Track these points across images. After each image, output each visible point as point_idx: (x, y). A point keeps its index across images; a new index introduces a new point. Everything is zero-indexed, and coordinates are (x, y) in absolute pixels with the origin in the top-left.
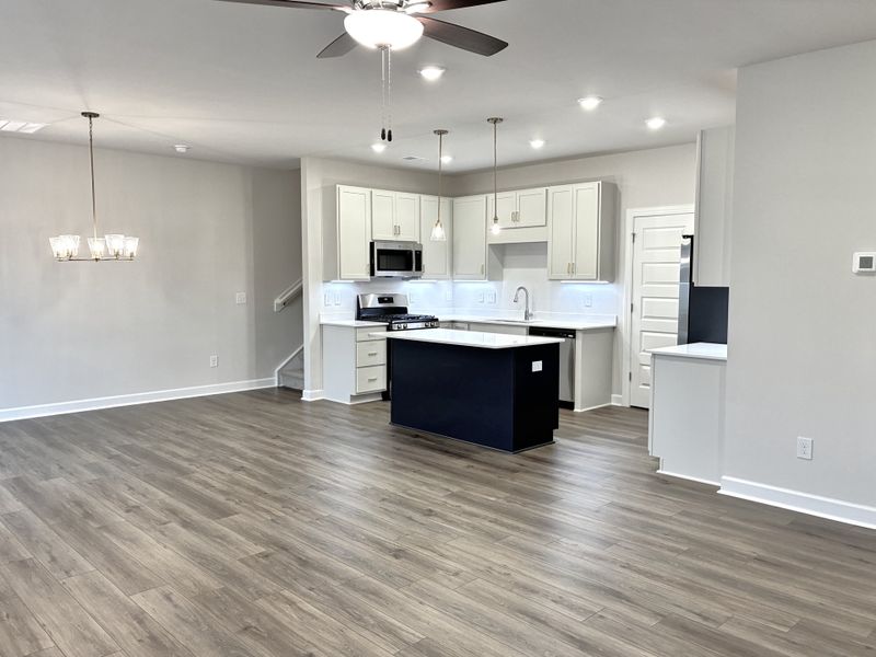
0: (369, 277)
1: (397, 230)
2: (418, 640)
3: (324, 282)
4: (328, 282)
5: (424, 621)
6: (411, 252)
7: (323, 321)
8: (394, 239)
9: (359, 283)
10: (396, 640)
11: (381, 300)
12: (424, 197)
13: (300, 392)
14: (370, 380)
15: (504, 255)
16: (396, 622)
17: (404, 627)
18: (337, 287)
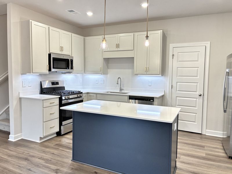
0: (48, 72)
1: (62, 49)
3: (22, 74)
4: (25, 74)
6: (68, 60)
7: (21, 96)
8: (60, 53)
9: (41, 75)
11: (53, 83)
12: (73, 34)
13: (9, 133)
14: (51, 128)
15: (108, 63)
18: (29, 77)
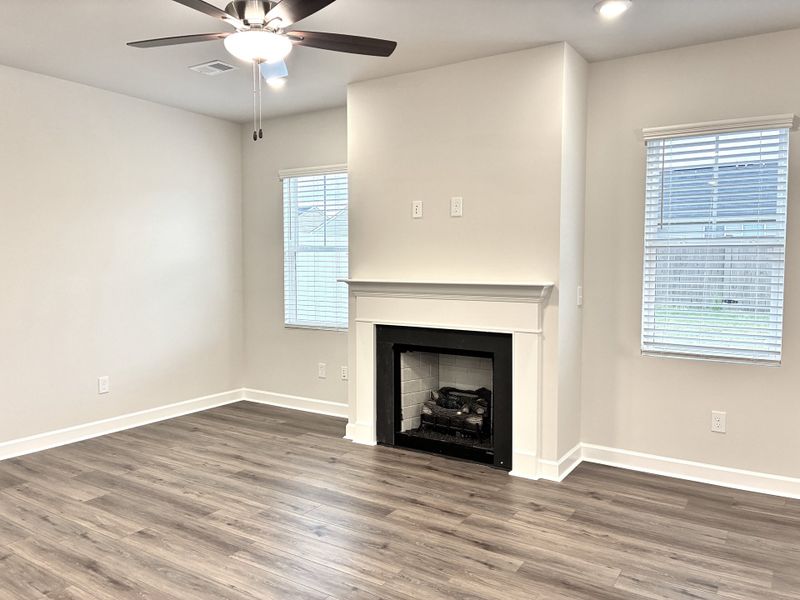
2: (236, 554)
5: (230, 569)
10: (254, 552)
16: (257, 566)
17: (248, 562)
